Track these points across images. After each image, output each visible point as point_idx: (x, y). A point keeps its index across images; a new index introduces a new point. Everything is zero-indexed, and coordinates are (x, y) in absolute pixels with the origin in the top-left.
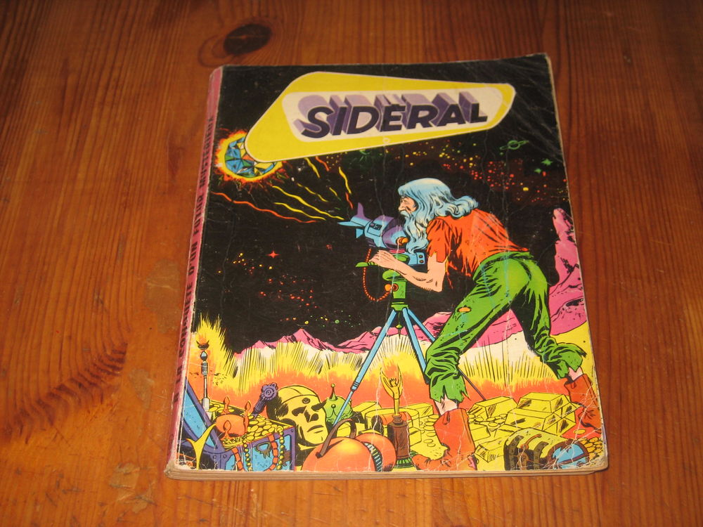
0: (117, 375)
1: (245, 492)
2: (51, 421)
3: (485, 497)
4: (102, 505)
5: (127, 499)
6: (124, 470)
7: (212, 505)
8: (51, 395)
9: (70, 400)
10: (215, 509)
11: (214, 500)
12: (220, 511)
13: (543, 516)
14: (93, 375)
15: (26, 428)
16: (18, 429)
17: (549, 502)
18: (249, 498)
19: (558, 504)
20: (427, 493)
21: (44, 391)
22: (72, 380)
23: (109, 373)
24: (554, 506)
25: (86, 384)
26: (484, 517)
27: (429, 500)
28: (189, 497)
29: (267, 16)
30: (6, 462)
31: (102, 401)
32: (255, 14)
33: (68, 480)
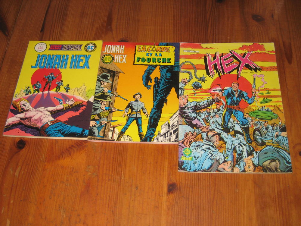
0: (87, 143)
1: (120, 173)
2: (70, 155)
3: (181, 176)
4: (84, 176)
5: (90, 174)
6: (89, 167)
7: (112, 176)
8: (70, 148)
9: (75, 149)
10: (113, 177)
11: (113, 175)
12: (114, 178)
13: (195, 180)
14: (80, 143)
15: (64, 156)
16: (62, 156)
17: (197, 177)
18: (121, 175)
19: (199, 178)
20: (166, 174)
21: (68, 147)
22: (75, 144)
23: (85, 142)
24: (198, 178)
25: (79, 145)
26: (180, 180)
27: (167, 176)
28: (106, 174)
29: (127, 37)
30: (59, 165)
31: (83, 149)
32: (124, 37)
33: (75, 170)
